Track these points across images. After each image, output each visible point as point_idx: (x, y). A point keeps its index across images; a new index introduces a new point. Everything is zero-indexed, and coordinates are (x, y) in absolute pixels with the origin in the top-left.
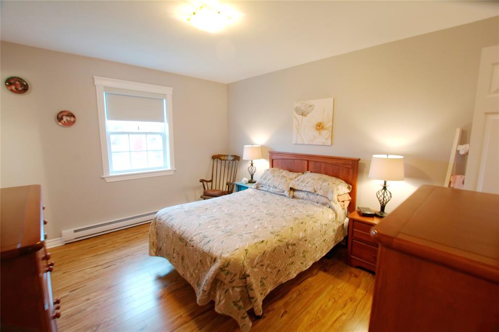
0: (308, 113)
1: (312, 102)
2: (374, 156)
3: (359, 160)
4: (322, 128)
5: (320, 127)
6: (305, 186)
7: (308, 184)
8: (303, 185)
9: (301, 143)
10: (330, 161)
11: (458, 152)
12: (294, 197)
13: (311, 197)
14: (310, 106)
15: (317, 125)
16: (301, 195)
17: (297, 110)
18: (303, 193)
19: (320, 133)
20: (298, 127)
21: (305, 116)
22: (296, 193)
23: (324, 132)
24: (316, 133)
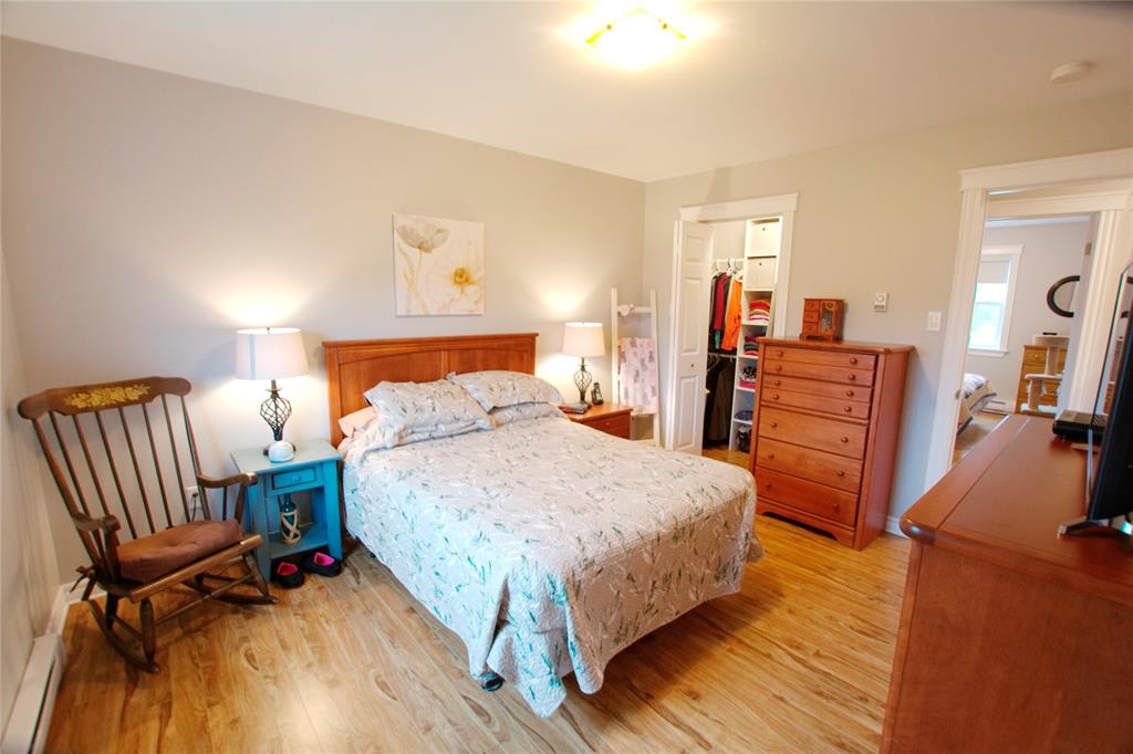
0: (433, 246)
1: (444, 223)
2: (568, 324)
3: (537, 335)
4: (467, 280)
5: (462, 278)
6: (514, 395)
7: (517, 389)
8: (510, 394)
9: (422, 313)
10: (495, 344)
11: (619, 314)
12: (499, 425)
13: (527, 411)
14: (439, 231)
15: (456, 274)
16: (507, 414)
17: (406, 234)
18: (509, 410)
19: (463, 290)
20: (409, 277)
21: (427, 251)
22: (498, 415)
23: (470, 289)
24: (454, 291)
